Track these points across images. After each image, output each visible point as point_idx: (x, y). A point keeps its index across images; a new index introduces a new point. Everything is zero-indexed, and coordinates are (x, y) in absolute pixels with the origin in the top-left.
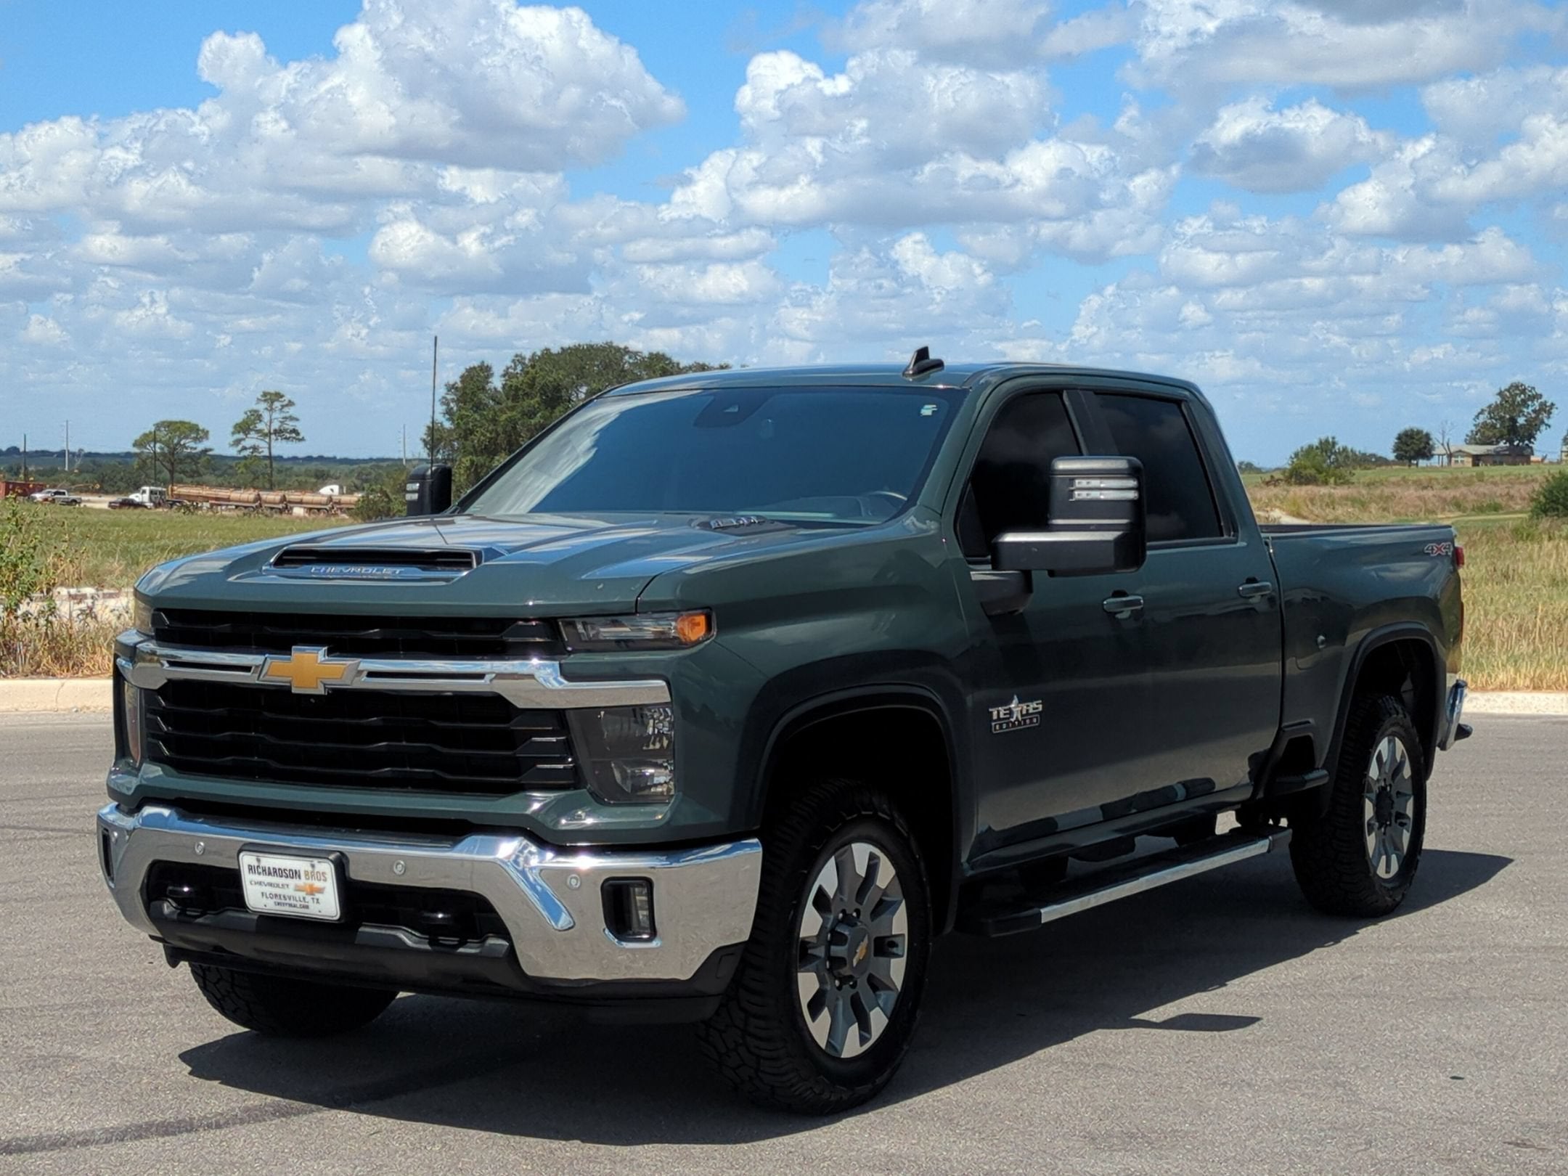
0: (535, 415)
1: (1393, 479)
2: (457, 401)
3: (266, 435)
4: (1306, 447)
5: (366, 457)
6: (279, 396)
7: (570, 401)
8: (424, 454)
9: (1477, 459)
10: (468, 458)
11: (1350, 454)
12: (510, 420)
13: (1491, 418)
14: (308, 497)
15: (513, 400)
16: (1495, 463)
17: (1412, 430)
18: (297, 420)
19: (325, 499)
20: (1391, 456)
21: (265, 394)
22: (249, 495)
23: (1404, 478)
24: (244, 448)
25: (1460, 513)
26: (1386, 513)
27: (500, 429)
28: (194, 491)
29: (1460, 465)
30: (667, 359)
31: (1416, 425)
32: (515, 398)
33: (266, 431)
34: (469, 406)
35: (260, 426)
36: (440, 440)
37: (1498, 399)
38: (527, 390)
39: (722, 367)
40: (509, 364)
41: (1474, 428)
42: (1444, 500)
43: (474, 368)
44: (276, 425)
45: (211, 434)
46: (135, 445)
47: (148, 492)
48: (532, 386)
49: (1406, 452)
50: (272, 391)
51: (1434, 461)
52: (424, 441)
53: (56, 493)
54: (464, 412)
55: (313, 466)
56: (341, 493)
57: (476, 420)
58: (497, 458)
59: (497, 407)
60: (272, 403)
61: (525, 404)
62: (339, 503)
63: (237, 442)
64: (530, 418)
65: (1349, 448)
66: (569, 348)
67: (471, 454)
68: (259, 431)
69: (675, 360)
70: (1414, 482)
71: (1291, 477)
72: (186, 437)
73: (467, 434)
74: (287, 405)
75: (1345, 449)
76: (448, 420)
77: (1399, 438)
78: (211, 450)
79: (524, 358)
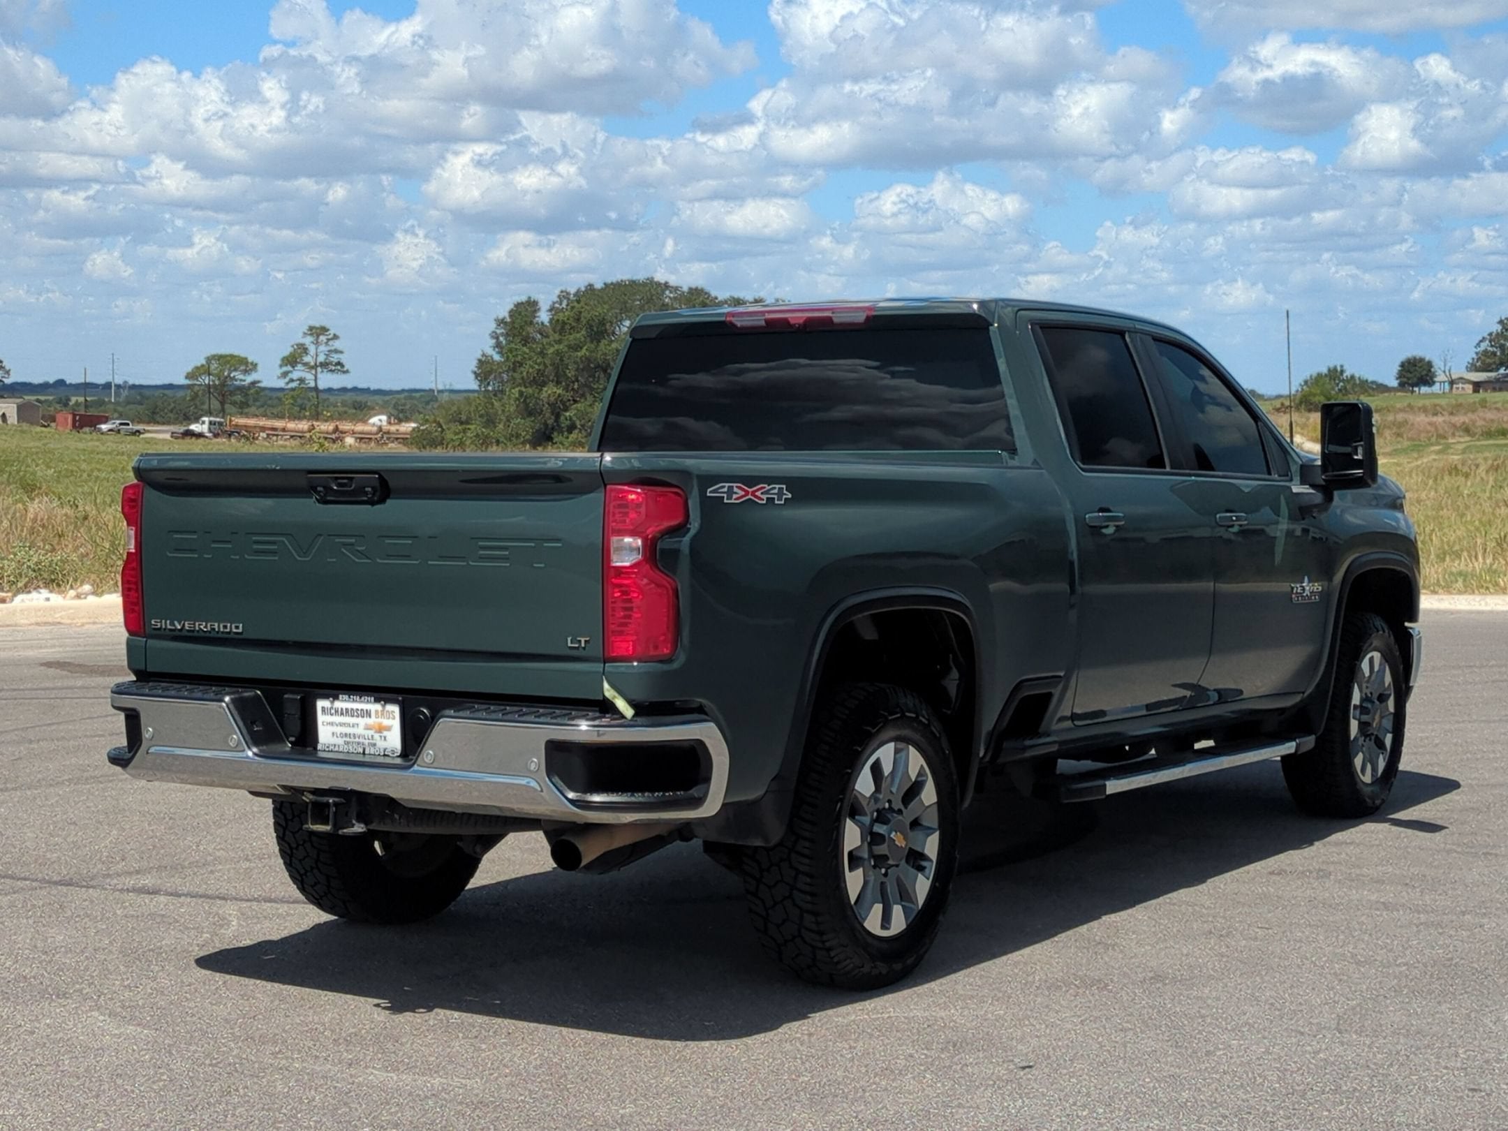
0: (581, 348)
1: (1398, 405)
2: (507, 335)
3: (312, 368)
4: (1315, 375)
5: (399, 388)
6: (324, 330)
7: (614, 333)
8: (474, 385)
9: (1477, 386)
10: (517, 389)
11: (1358, 382)
12: (558, 353)
13: (1492, 346)
14: (360, 427)
15: (560, 334)
16: (1494, 390)
17: (1415, 358)
18: (341, 352)
19: (375, 429)
20: (1394, 383)
21: (311, 328)
22: (303, 425)
23: (1409, 406)
24: (292, 380)
25: (1468, 439)
26: (1399, 439)
27: (548, 362)
28: (251, 422)
29: (1460, 391)
30: (706, 293)
31: (1418, 353)
32: (562, 331)
33: (312, 364)
34: (518, 340)
35: (307, 359)
36: (490, 372)
37: (1499, 328)
38: (574, 324)
39: (756, 301)
40: (556, 299)
41: (1475, 356)
42: (1454, 426)
43: (522, 303)
44: (321, 358)
45: (259, 368)
46: (187, 377)
47: (207, 423)
48: (578, 320)
49: (1409, 379)
50: (317, 325)
51: (1436, 388)
52: (475, 373)
53: (121, 424)
54: (513, 345)
55: (348, 397)
56: (390, 423)
57: (525, 353)
58: (545, 389)
59: (545, 341)
60: (318, 336)
61: (571, 337)
62: (388, 433)
63: (285, 374)
64: (576, 350)
65: (1357, 375)
66: (612, 284)
67: (520, 385)
68: (305, 364)
69: (713, 294)
70: (1419, 409)
71: (1301, 403)
72: (235, 370)
73: (516, 366)
74: (332, 339)
75: (1353, 377)
76: (498, 353)
77: (1402, 365)
78: (259, 382)
79: (568, 294)
